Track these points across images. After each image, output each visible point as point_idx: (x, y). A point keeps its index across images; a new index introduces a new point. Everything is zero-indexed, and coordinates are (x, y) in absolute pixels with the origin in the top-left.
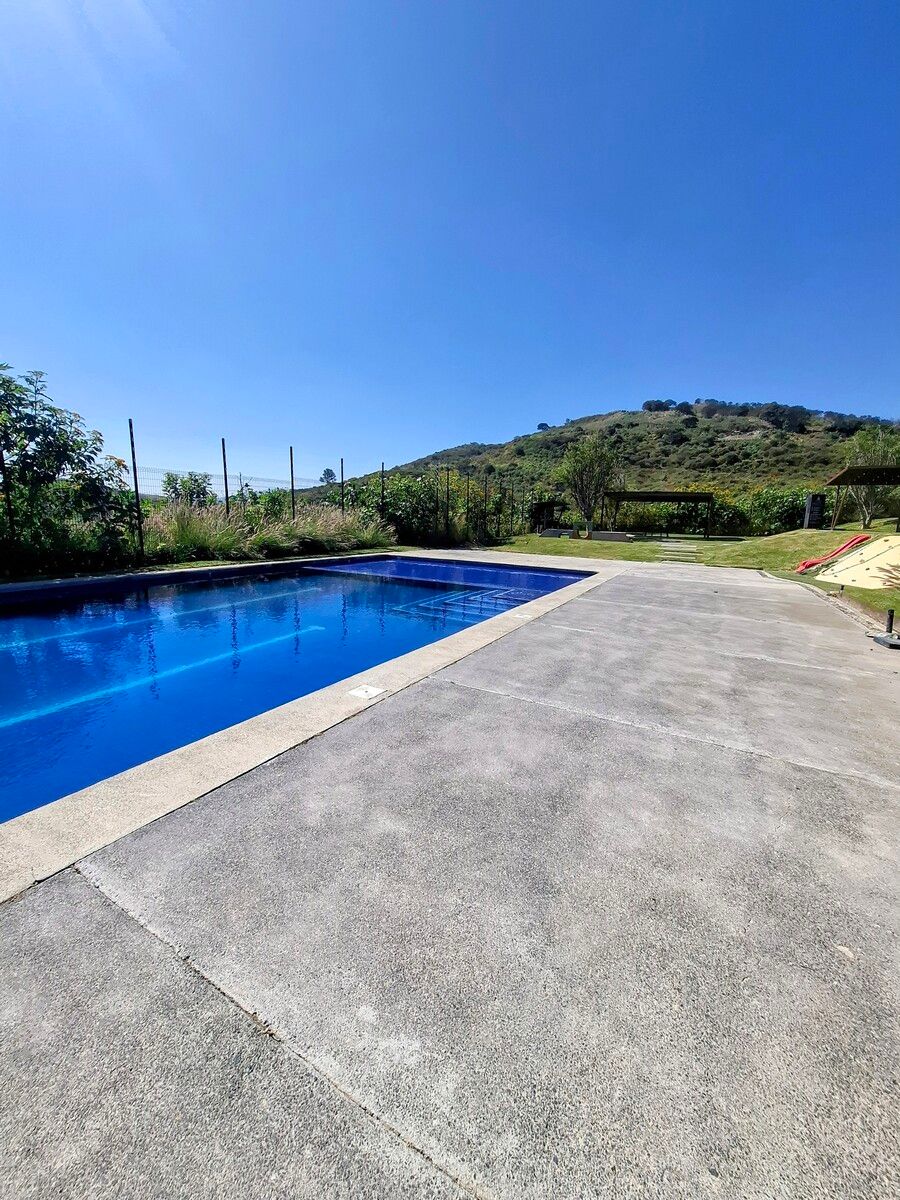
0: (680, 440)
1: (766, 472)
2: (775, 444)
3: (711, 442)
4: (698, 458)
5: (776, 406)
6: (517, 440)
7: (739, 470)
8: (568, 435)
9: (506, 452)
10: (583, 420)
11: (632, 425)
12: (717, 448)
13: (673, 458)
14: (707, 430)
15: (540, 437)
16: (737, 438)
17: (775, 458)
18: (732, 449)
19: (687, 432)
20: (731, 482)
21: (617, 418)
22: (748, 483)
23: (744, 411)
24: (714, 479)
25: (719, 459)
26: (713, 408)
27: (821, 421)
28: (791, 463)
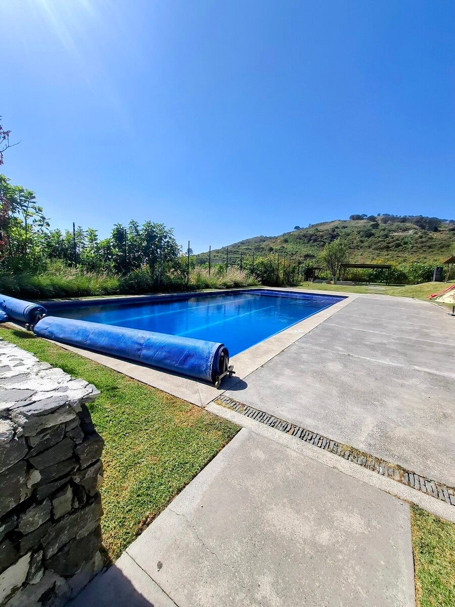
0: (370, 235)
1: (416, 252)
2: (421, 237)
3: (386, 236)
4: (379, 244)
5: (422, 218)
6: (284, 235)
7: (401, 251)
8: (311, 232)
9: (279, 241)
10: (317, 225)
11: (344, 227)
12: (389, 239)
13: (366, 244)
14: (384, 230)
15: (296, 233)
16: (400, 234)
17: (421, 245)
18: (398, 240)
19: (373, 231)
20: (397, 257)
21: (336, 224)
22: (406, 257)
23: (404, 220)
24: (388, 255)
25: (390, 245)
26: (387, 219)
27: (447, 226)
28: (430, 247)
